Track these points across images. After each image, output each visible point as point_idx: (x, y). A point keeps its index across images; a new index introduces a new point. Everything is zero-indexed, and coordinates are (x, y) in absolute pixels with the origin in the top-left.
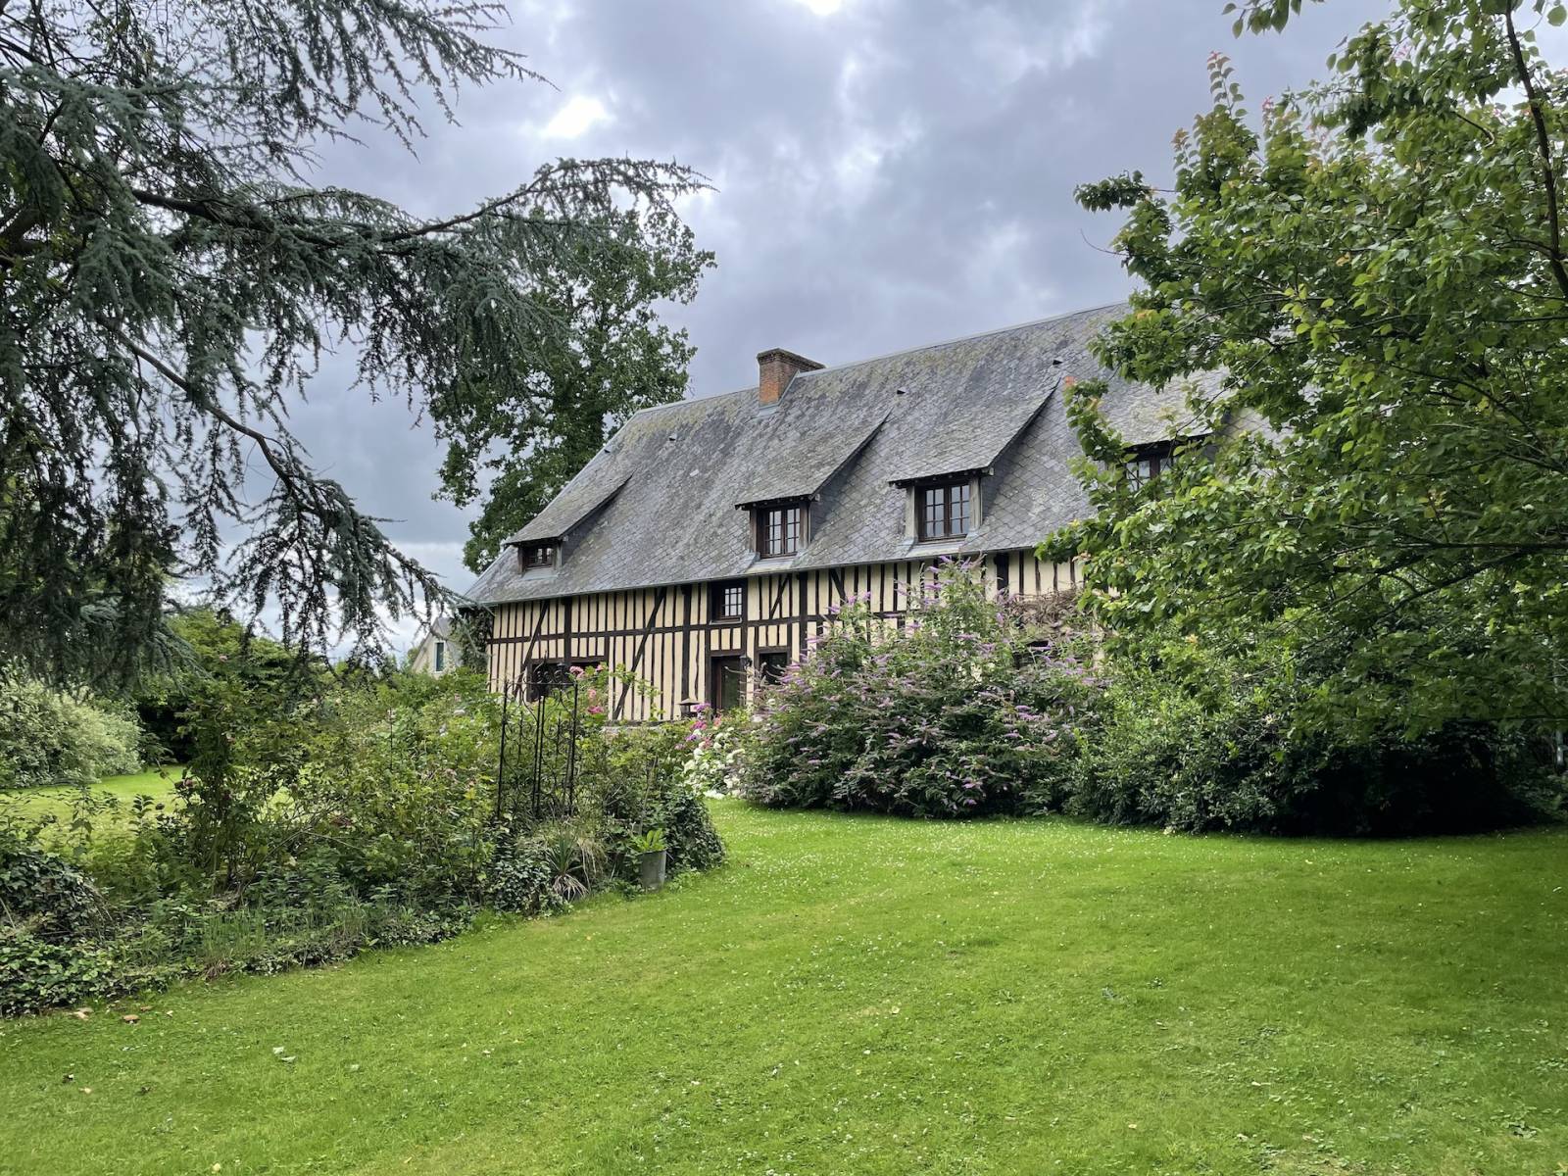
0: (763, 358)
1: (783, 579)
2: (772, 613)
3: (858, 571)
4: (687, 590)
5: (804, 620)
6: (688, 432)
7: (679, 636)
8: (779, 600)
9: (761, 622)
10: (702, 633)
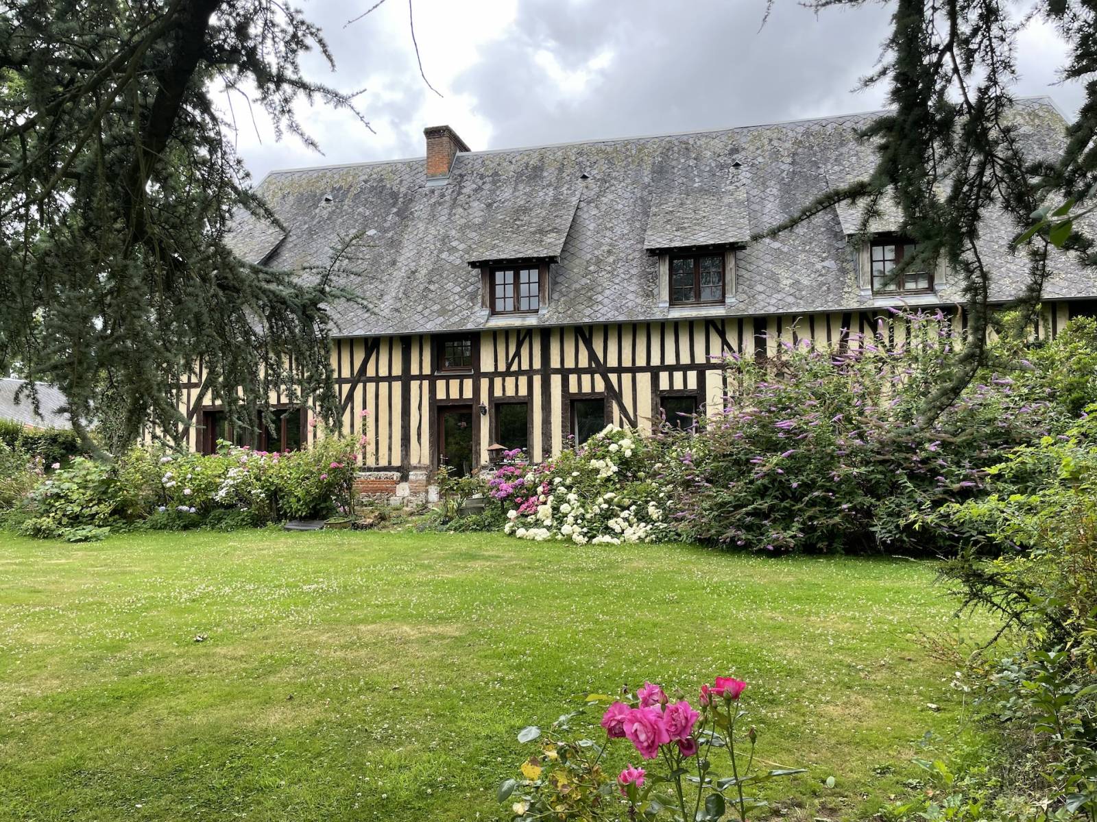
0: (431, 133)
1: (523, 335)
2: (509, 365)
3: (606, 329)
4: (406, 342)
5: (546, 372)
6: (345, 196)
7: (397, 386)
8: (518, 354)
9: (496, 373)
10: (426, 383)
